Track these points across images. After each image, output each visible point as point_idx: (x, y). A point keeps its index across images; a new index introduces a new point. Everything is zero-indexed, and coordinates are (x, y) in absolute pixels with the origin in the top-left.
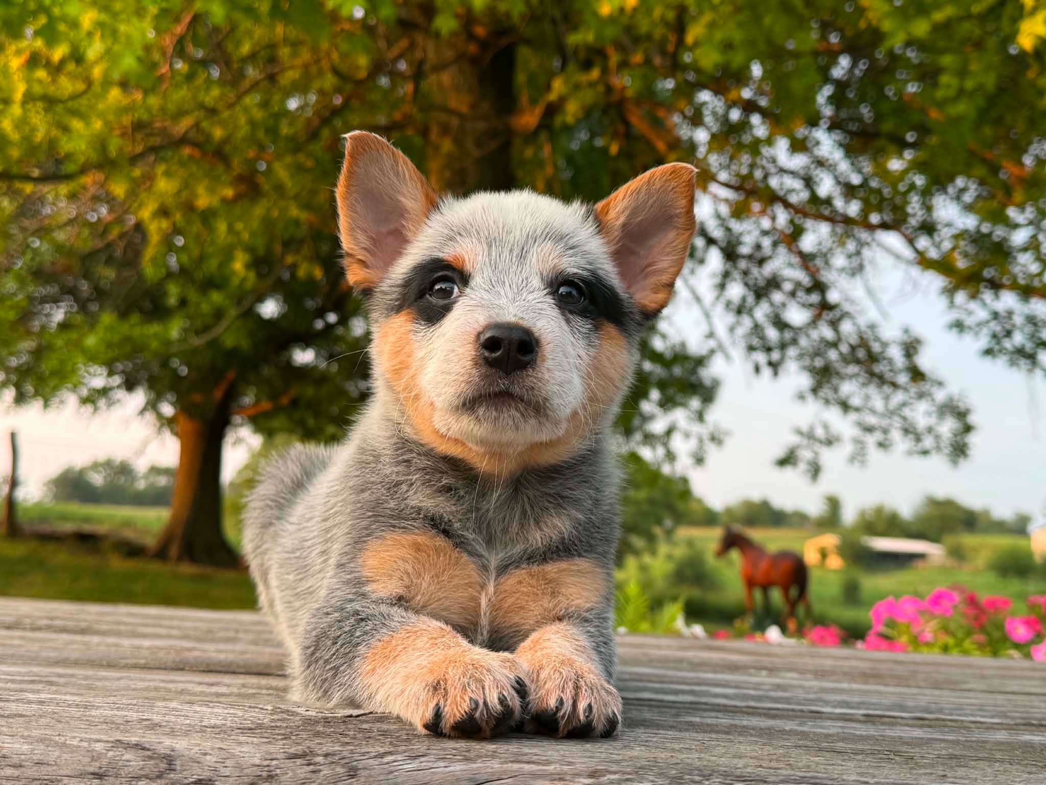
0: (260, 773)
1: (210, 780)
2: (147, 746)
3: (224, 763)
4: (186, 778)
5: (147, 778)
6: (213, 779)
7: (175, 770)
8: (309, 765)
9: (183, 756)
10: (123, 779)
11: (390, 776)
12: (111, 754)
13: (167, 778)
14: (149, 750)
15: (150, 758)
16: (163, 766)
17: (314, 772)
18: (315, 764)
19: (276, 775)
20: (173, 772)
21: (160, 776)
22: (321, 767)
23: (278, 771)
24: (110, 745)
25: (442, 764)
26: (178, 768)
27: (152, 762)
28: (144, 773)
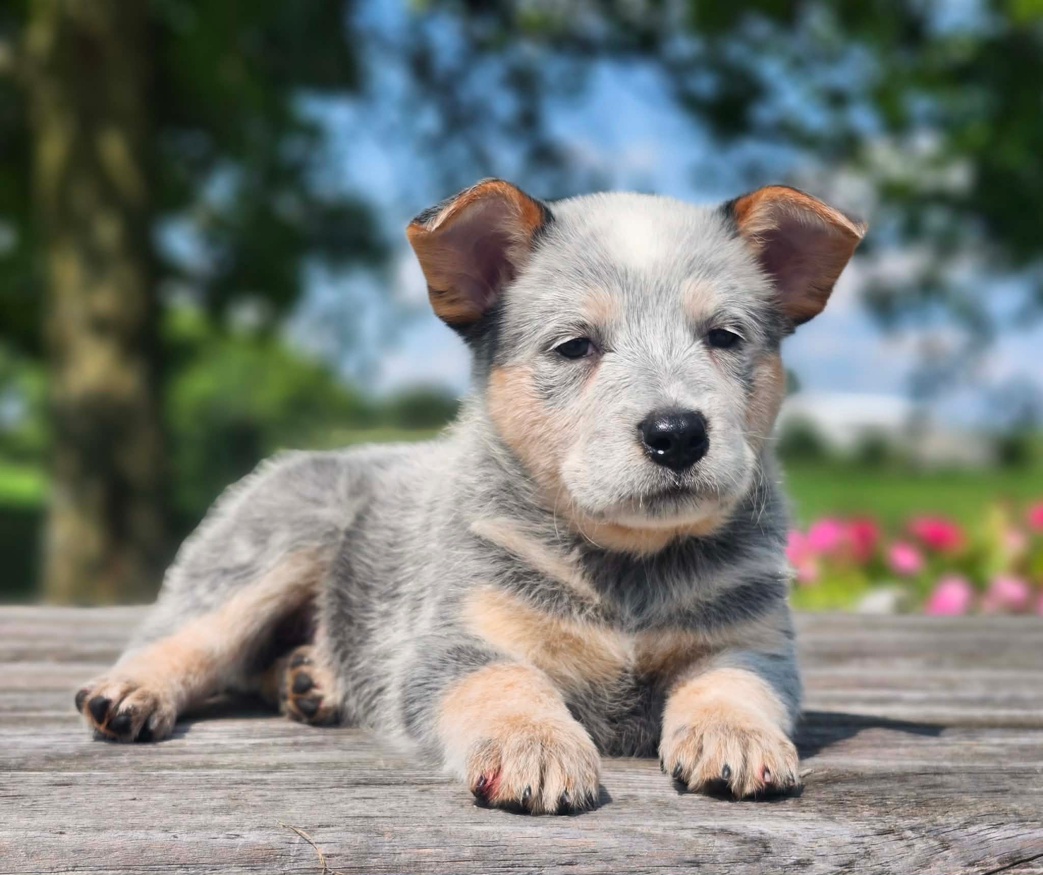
0: (857, 851)
1: (808, 860)
2: (733, 830)
3: (816, 842)
4: (784, 860)
5: (745, 862)
6: (812, 859)
7: (771, 853)
8: (902, 839)
9: (774, 838)
10: (722, 865)
11: (983, 846)
12: (701, 841)
13: (766, 862)
14: (737, 834)
15: (744, 842)
16: (759, 849)
17: (909, 846)
18: (907, 838)
19: (872, 851)
20: (770, 855)
21: (758, 860)
22: (914, 841)
23: (873, 847)
24: (697, 832)
25: (1026, 831)
26: (774, 850)
27: (746, 847)
28: (742, 858)
